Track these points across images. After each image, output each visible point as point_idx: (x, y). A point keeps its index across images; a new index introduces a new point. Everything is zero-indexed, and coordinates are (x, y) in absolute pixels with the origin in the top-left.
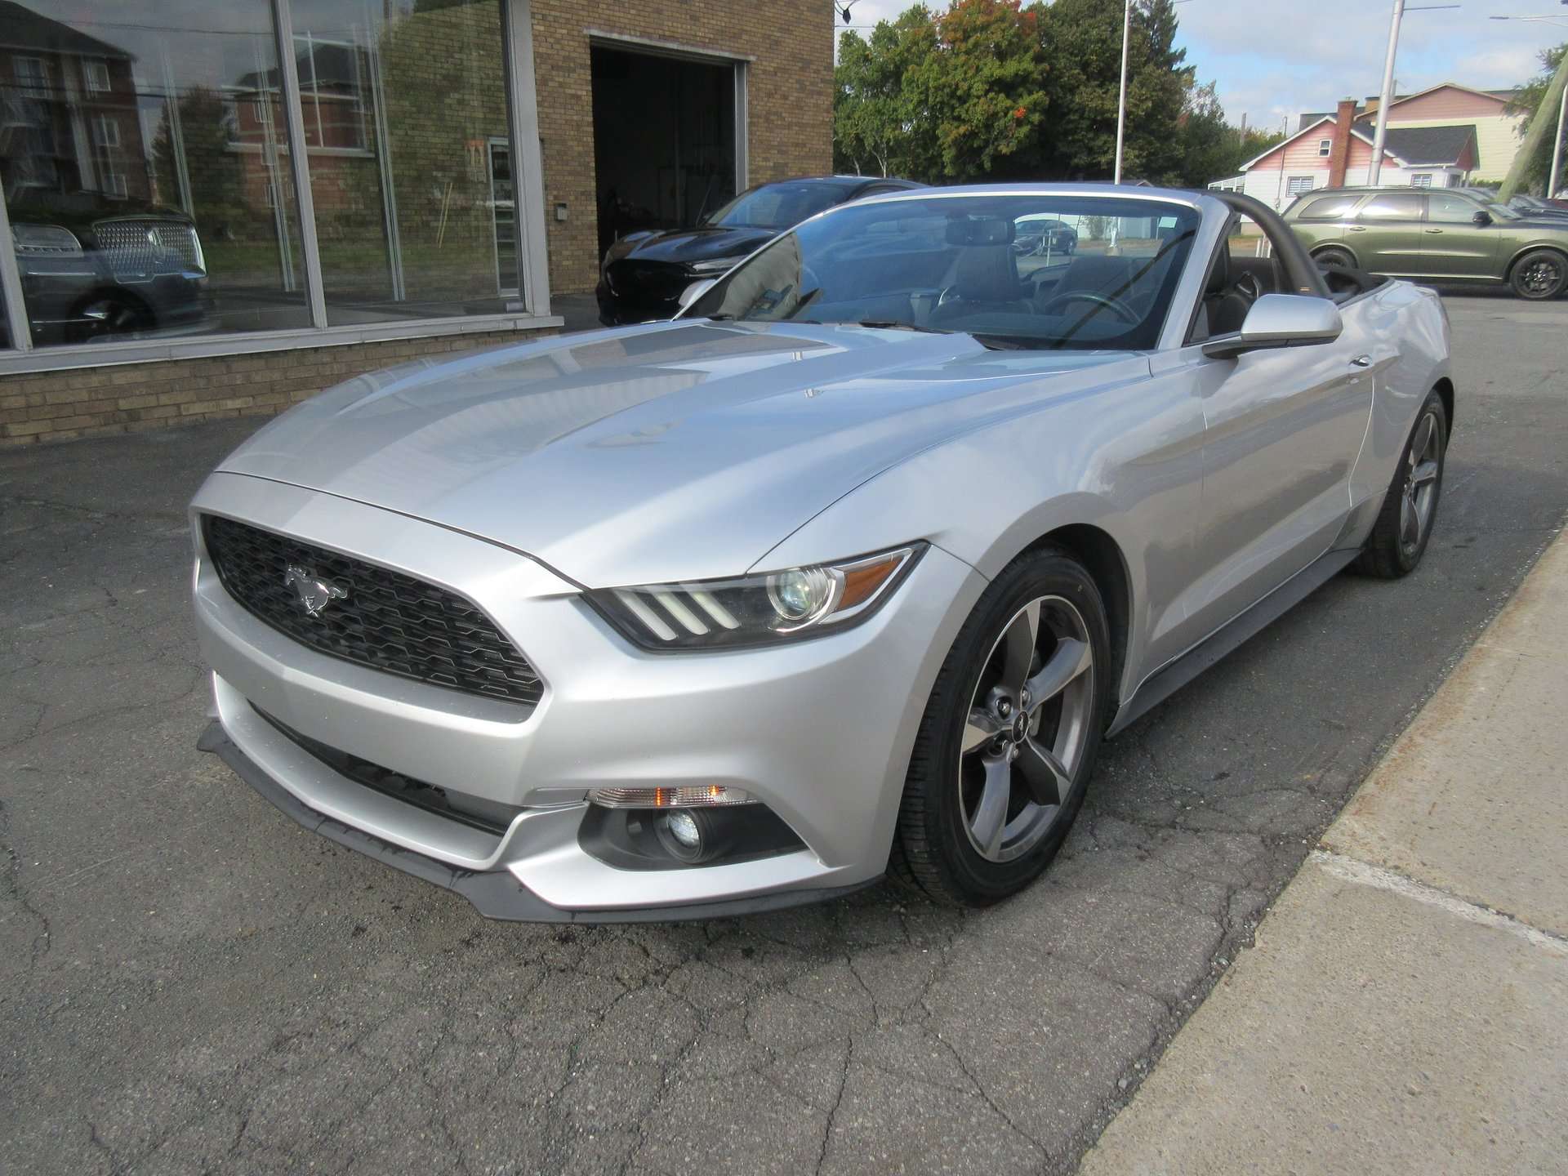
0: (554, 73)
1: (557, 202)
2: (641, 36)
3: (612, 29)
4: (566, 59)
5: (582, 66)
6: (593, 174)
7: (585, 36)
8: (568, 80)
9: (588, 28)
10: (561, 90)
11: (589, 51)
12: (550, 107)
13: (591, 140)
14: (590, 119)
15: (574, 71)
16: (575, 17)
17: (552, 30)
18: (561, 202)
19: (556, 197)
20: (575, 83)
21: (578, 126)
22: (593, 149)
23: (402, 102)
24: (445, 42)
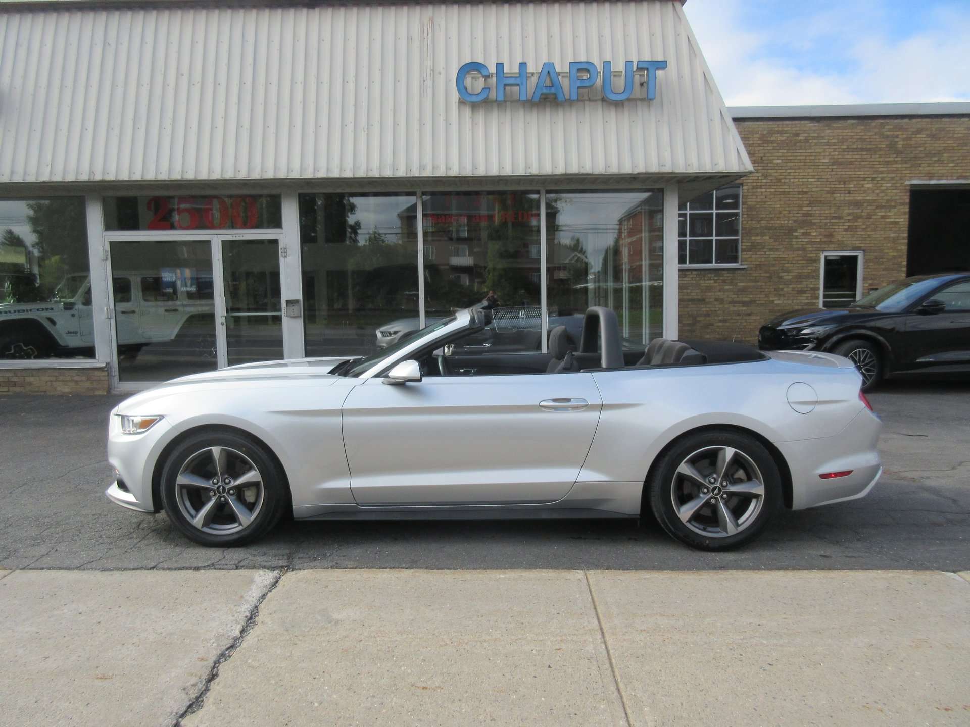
0: (877, 210)
1: (870, 287)
2: (958, 179)
3: (931, 178)
4: (888, 201)
5: (903, 204)
6: (905, 269)
7: (908, 185)
8: (889, 213)
9: (911, 178)
10: (883, 220)
11: (908, 194)
12: (872, 231)
13: (904, 248)
14: (906, 235)
15: (894, 207)
16: (899, 175)
17: (878, 185)
18: (875, 287)
19: (870, 285)
20: (895, 215)
21: (895, 240)
22: (906, 254)
23: (764, 238)
24: (797, 203)
